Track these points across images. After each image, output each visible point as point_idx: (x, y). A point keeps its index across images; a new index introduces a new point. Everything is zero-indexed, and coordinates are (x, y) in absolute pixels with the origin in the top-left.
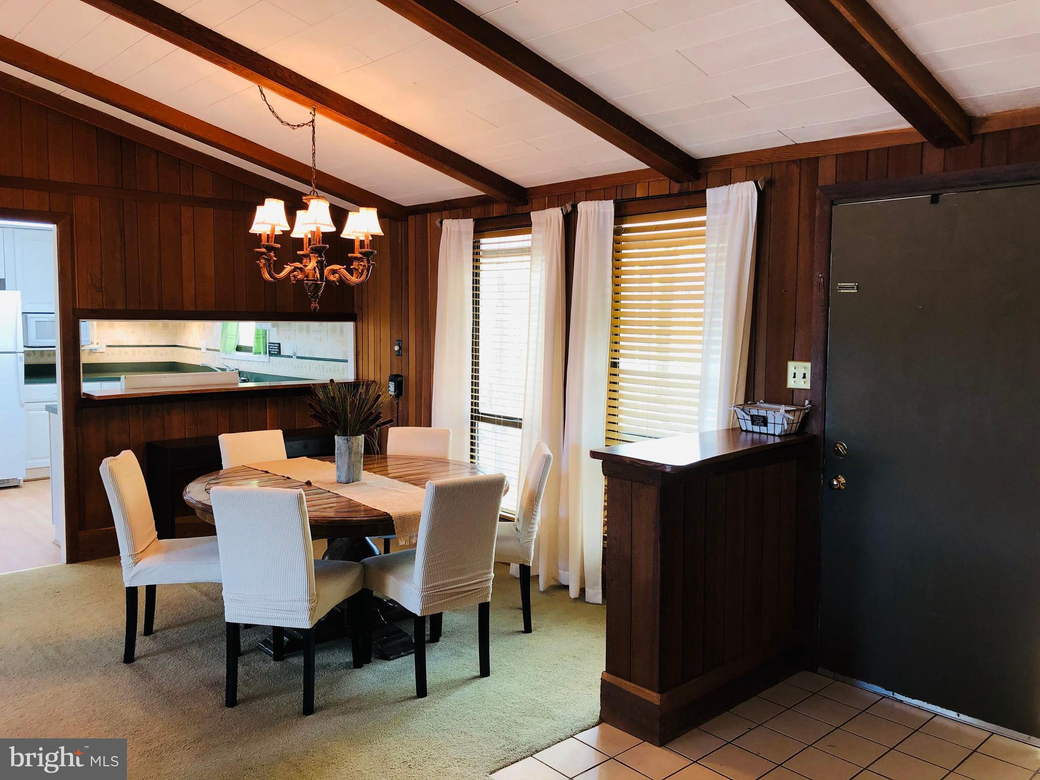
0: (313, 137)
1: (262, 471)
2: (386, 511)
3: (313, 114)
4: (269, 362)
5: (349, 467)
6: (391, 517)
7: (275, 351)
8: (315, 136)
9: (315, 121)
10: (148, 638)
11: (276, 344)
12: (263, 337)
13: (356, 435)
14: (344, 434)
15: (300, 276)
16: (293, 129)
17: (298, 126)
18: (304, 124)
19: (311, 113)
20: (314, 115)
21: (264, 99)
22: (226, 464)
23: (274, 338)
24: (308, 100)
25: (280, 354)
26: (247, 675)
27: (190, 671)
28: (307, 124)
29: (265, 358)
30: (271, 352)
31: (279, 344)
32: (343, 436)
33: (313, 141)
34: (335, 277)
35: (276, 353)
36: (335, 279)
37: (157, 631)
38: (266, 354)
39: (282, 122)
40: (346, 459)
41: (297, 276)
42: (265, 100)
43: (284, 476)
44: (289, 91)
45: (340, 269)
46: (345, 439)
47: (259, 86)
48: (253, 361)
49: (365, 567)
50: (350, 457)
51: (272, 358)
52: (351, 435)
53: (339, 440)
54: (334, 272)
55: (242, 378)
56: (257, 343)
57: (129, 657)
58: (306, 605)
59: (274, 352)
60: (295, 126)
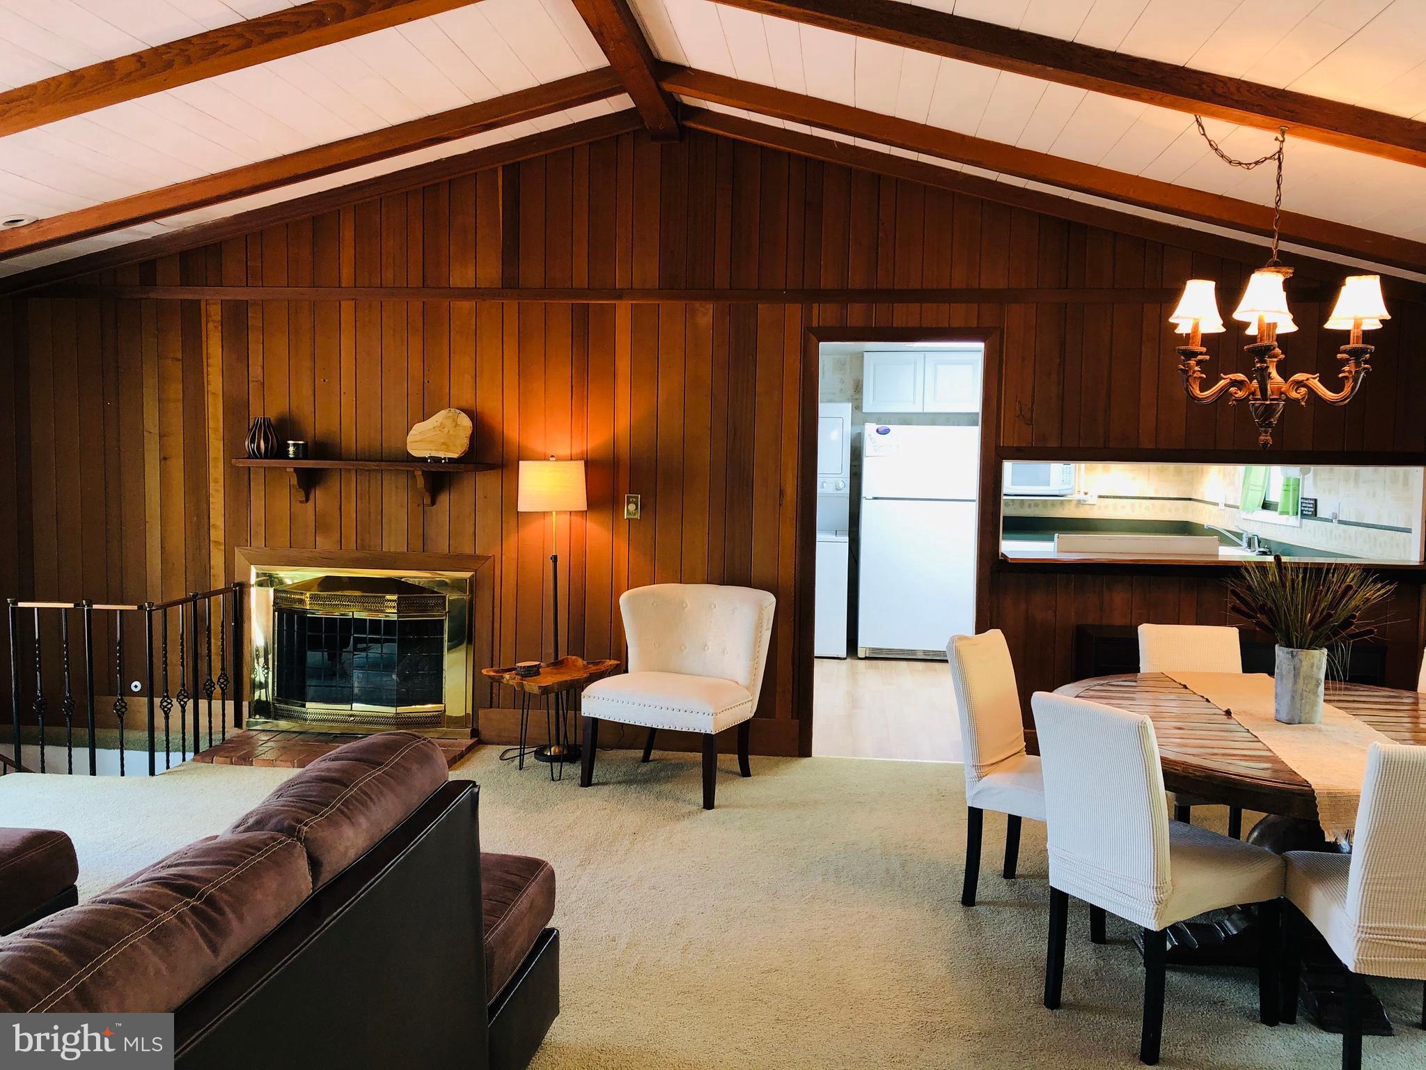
0: (1279, 175)
1: (1180, 684)
2: (1307, 780)
3: (1281, 139)
4: (1301, 527)
5: (1293, 697)
6: (1313, 791)
7: (1309, 510)
8: (1282, 173)
9: (1284, 150)
10: (1005, 881)
11: (1311, 499)
12: (1294, 490)
13: (1307, 649)
14: (1289, 645)
15: (1240, 394)
16: (1248, 169)
17: (1257, 163)
18: (1266, 159)
19: (1277, 139)
20: (1283, 142)
21: (1202, 133)
22: (1144, 666)
23: (1309, 492)
24: (1268, 120)
25: (1316, 515)
26: (1097, 974)
27: (1029, 941)
28: (1270, 158)
29: (1294, 520)
30: (1304, 512)
31: (1316, 500)
32: (1287, 646)
33: (1278, 182)
34: (1299, 393)
35: (1310, 513)
36: (1298, 396)
37: (1021, 876)
38: (1297, 514)
39: (1230, 162)
40: (1289, 682)
41: (1236, 393)
42: (1204, 134)
43: (1203, 697)
44: (1238, 113)
45: (1308, 379)
46: (1288, 653)
47: (1196, 116)
48: (1280, 525)
49: (1287, 863)
50: (1295, 682)
51: (1305, 521)
52: (1301, 647)
53: (1281, 652)
54: (1300, 384)
55: (1262, 549)
56: (1286, 497)
57: (969, 898)
58: (1152, 894)
59: (1307, 513)
60: (1250, 164)
